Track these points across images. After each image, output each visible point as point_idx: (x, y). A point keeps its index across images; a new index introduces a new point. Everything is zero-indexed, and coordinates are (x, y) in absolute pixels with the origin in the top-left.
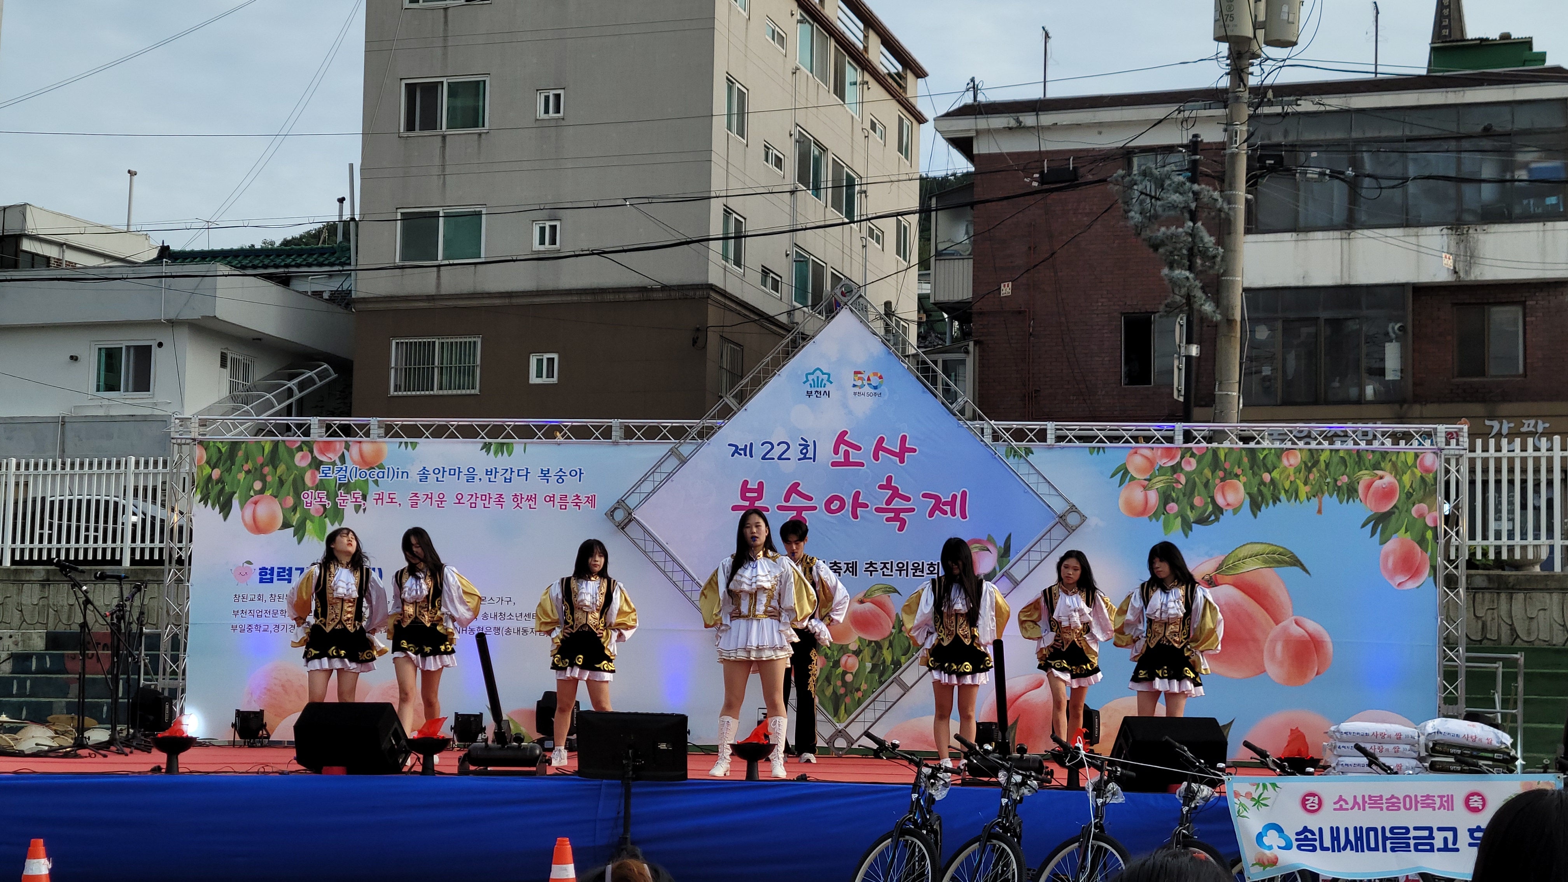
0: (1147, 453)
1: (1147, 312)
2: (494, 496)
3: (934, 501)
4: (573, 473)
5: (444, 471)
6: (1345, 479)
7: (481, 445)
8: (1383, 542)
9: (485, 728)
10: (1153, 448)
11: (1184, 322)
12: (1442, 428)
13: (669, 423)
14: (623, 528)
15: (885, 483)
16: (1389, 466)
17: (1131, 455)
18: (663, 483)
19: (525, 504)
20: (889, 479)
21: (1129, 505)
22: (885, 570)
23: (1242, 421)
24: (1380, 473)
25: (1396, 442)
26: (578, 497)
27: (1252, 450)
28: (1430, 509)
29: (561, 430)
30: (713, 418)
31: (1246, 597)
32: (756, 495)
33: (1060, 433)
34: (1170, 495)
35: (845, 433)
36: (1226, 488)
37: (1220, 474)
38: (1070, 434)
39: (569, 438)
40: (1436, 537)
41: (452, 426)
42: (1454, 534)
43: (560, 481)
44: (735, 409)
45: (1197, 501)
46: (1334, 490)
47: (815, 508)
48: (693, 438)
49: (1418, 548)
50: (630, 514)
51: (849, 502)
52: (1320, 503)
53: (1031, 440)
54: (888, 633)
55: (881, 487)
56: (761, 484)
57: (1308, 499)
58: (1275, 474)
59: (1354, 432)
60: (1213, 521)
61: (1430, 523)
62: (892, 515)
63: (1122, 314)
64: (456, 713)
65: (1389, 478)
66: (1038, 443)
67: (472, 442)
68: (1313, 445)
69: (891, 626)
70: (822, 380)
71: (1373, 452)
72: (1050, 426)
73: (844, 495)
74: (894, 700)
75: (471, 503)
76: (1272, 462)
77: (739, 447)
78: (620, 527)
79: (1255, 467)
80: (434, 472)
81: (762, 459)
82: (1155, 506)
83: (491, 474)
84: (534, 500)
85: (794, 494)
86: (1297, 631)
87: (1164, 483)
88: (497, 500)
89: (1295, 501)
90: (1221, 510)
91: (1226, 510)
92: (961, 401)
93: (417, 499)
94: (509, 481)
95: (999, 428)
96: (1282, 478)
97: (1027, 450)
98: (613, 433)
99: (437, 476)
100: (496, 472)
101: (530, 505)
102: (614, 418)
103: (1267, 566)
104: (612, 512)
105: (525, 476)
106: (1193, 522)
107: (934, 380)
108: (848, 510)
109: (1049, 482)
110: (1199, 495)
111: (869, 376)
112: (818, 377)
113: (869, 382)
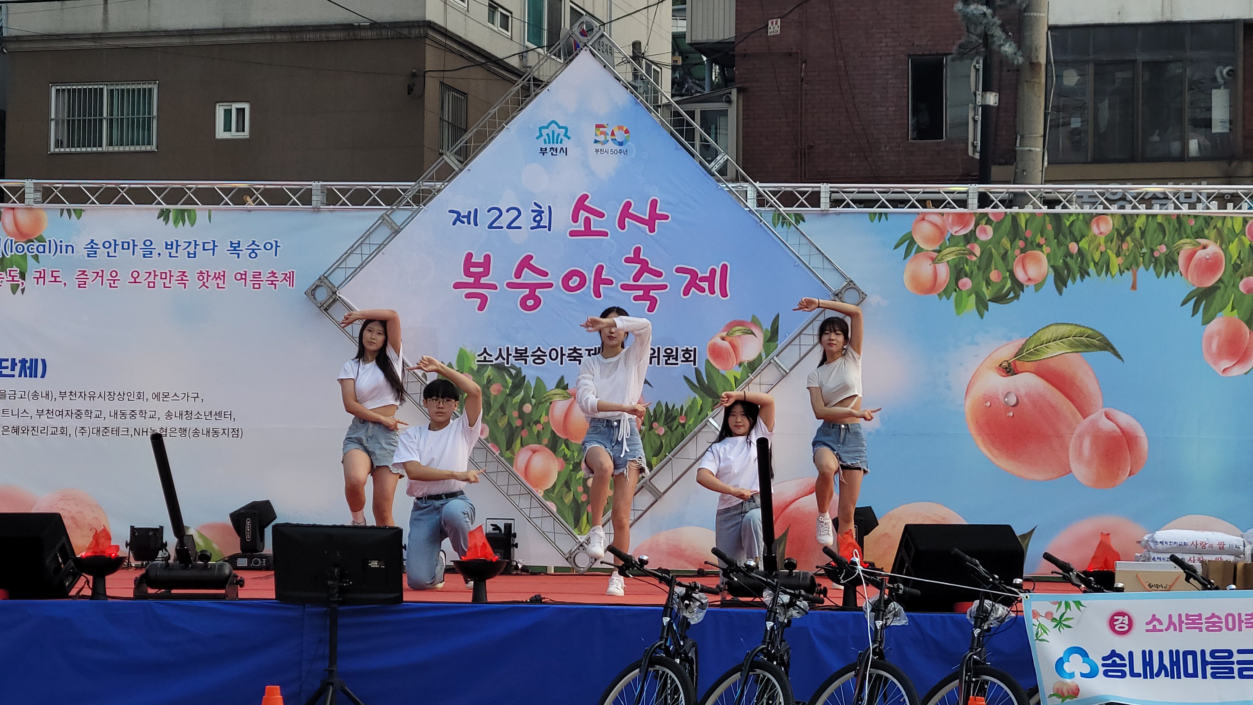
0: (937, 219)
1: (938, 54)
2: (176, 274)
3: (689, 276)
4: (268, 247)
5: (116, 245)
6: (1163, 249)
7: (157, 213)
8: (1206, 322)
9: (166, 544)
10: (943, 214)
11: (980, 66)
13: (379, 185)
14: (326, 310)
15: (632, 256)
16: (1213, 233)
17: (917, 222)
18: (372, 256)
19: (212, 283)
20: (637, 251)
21: (915, 280)
23: (1046, 182)
24: (1203, 241)
25: (1223, 206)
26: (273, 274)
27: (1057, 216)
29: (251, 195)
30: (431, 179)
31: (1050, 387)
32: (481, 270)
33: (835, 196)
34: (963, 268)
35: (585, 197)
36: (1027, 261)
37: (1020, 243)
38: (847, 198)
39: (261, 203)
41: (123, 189)
43: (253, 255)
44: (457, 169)
45: (993, 275)
46: (1151, 262)
47: (550, 285)
48: (408, 204)
49: (1246, 329)
50: (334, 293)
51: (590, 277)
52: (1135, 276)
53: (802, 205)
55: (628, 260)
56: (487, 258)
57: (1121, 272)
58: (1083, 244)
59: (1174, 194)
60: (1012, 299)
62: (641, 293)
63: (909, 56)
64: (132, 528)
65: (1213, 248)
66: (810, 209)
67: (147, 209)
68: (1128, 210)
70: (559, 135)
71: (1196, 217)
72: (825, 188)
73: (584, 270)
74: (644, 509)
75: (149, 282)
76: (1080, 230)
77: (462, 215)
78: (322, 308)
79: (1061, 235)
80: (104, 247)
81: (488, 228)
82: (945, 281)
83: (172, 248)
84: (222, 278)
85: (526, 269)
86: (1107, 425)
87: (956, 255)
88: (180, 278)
89: (1106, 274)
90: (1021, 286)
91: (1027, 286)
92: (721, 159)
93: (85, 277)
94: (193, 256)
95: (764, 191)
96: (1091, 248)
97: (798, 217)
98: (314, 198)
99: (108, 250)
100: (177, 246)
101: (218, 284)
102: (314, 180)
103: (1074, 350)
104: (312, 290)
105: (212, 251)
106: (989, 301)
107: (690, 135)
108: (589, 287)
109: (823, 254)
110: (995, 269)
111: (613, 131)
112: (553, 132)
113: (613, 137)
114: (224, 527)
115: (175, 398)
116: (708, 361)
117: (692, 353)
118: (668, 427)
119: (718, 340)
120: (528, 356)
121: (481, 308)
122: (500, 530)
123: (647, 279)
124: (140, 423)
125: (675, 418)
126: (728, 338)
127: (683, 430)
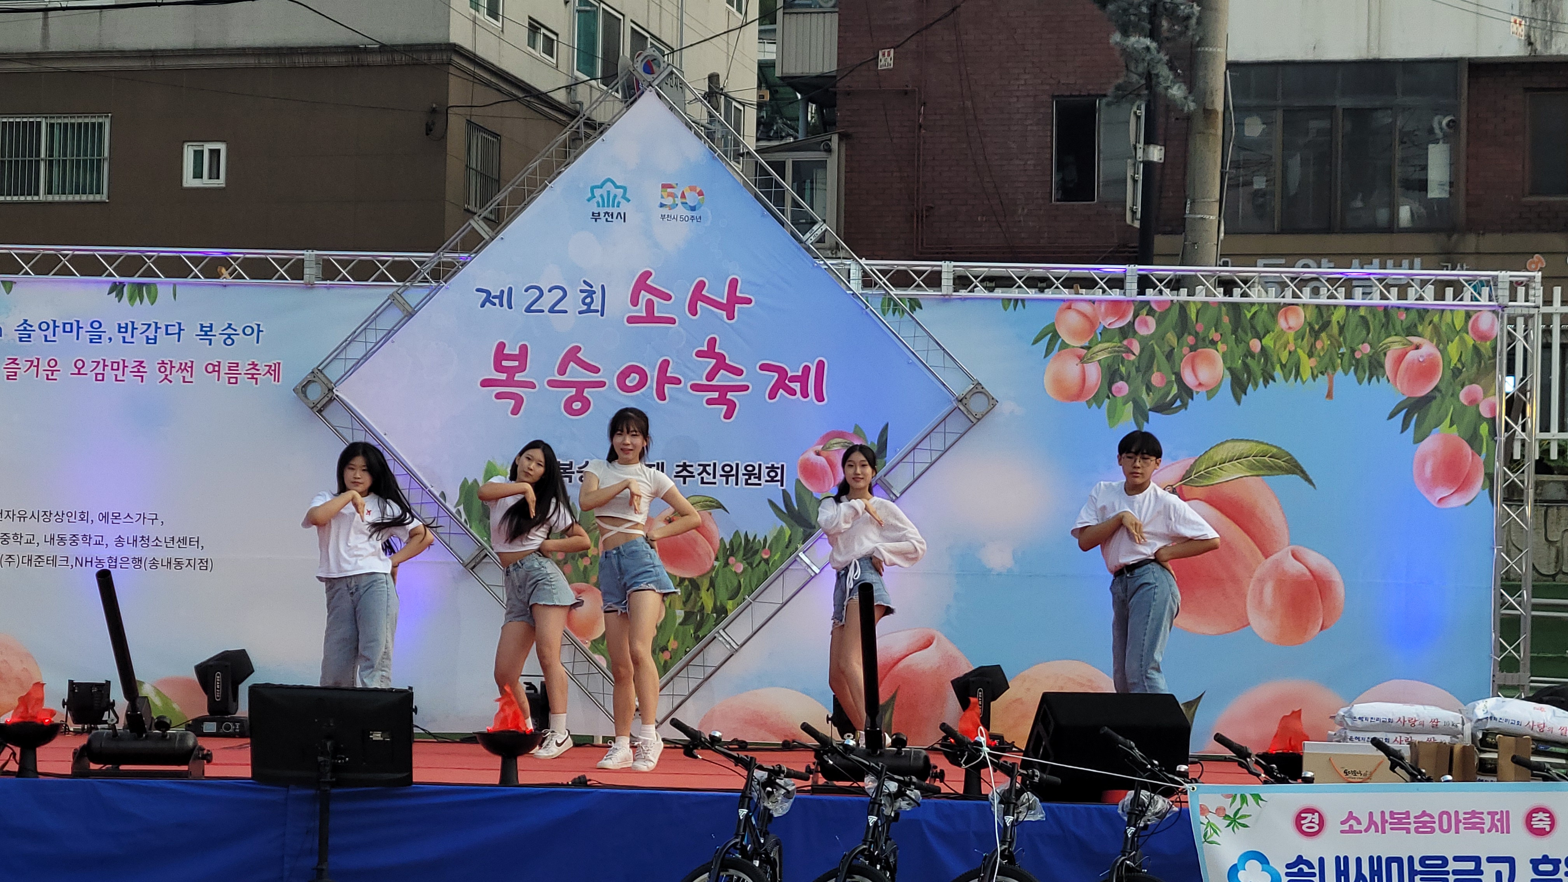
0: (1086, 308)
1: (1090, 95)
2: (131, 364)
3: (776, 375)
4: (248, 331)
5: (55, 327)
6: (1367, 348)
7: (107, 288)
8: (1418, 440)
9: (113, 704)
10: (1093, 302)
11: (1142, 112)
12: (1504, 276)
13: (388, 257)
14: (320, 411)
15: (705, 348)
16: (1428, 330)
17: (1062, 311)
18: (378, 345)
19: (176, 376)
20: (712, 342)
21: (1059, 383)
22: (704, 475)
23: (1222, 263)
24: (1415, 340)
25: (1440, 296)
26: (254, 365)
27: (1236, 306)
28: (1486, 393)
29: (228, 265)
30: (454, 250)
32: (516, 363)
33: (960, 277)
34: (1118, 370)
35: (647, 275)
36: (1198, 361)
37: (1190, 339)
39: (240, 277)
40: (1493, 433)
41: (65, 256)
42: (1519, 429)
43: (229, 342)
44: (487, 237)
45: (1156, 379)
46: (1351, 365)
47: (602, 384)
48: (425, 280)
49: (1468, 450)
50: (331, 390)
51: (653, 375)
52: (1331, 381)
53: (919, 288)
54: (709, 567)
55: (700, 354)
56: (524, 349)
57: (1314, 377)
58: (1268, 341)
59: (1380, 281)
60: (1179, 408)
61: (1485, 413)
62: (715, 395)
63: (1054, 97)
64: (71, 683)
65: (1428, 348)
66: (929, 292)
67: (97, 282)
68: (1323, 300)
69: (713, 557)
70: (615, 196)
71: (1407, 309)
72: (948, 268)
73: (645, 365)
74: (717, 665)
75: (97, 374)
76: (1264, 322)
77: (493, 294)
78: (315, 410)
79: (1239, 330)
80: (40, 328)
81: (526, 311)
82: (1096, 384)
83: (126, 332)
84: (189, 369)
85: (572, 363)
86: (1294, 567)
87: (1110, 353)
88: (136, 370)
89: (1296, 380)
90: (1189, 393)
91: (1197, 393)
92: (818, 229)
93: (16, 366)
94: (153, 341)
95: (872, 270)
96: (1277, 347)
97: (913, 303)
98: (306, 271)
99: (45, 333)
100: (133, 328)
101: (184, 377)
102: (307, 249)
103: (1255, 473)
104: (304, 386)
105: (177, 336)
106: (1150, 410)
107: (780, 199)
108: (651, 387)
109: (944, 349)
110: (1159, 370)
111: (683, 193)
112: (609, 192)
113: (684, 201)
114: (187, 682)
115: (128, 519)
116: (798, 481)
117: (779, 471)
118: (748, 563)
119: (812, 455)
120: (573, 473)
121: (515, 411)
122: (536, 690)
123: (723, 378)
124: (83, 550)
125: (757, 552)
126: (825, 453)
127: (766, 567)
